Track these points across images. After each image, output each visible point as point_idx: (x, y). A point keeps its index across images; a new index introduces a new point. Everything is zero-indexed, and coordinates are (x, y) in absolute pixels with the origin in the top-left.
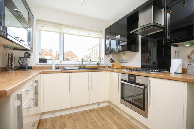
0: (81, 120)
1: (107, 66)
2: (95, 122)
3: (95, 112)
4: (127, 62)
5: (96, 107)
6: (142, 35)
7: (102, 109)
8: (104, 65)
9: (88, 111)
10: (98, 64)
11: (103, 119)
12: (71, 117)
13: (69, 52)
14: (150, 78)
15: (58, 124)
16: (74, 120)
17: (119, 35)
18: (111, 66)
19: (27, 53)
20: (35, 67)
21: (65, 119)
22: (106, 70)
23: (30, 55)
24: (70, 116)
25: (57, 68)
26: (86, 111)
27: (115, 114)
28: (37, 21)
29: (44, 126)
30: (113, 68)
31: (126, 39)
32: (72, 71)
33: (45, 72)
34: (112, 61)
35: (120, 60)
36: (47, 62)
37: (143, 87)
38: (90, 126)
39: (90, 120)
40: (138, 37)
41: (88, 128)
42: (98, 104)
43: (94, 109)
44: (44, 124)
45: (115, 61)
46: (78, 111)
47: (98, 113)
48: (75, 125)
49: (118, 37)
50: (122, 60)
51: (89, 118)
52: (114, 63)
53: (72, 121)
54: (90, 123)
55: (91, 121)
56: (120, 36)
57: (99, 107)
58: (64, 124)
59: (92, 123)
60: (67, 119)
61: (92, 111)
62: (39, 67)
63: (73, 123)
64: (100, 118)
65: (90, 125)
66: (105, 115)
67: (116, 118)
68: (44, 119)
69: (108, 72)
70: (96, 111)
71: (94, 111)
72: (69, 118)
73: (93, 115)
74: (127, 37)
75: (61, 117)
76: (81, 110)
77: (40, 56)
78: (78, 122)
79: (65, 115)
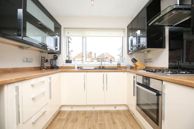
0: (92, 119)
1: (129, 67)
2: (104, 124)
3: (109, 114)
4: (152, 62)
5: (112, 109)
6: (169, 26)
7: (118, 112)
8: (126, 66)
9: (103, 112)
10: (119, 64)
11: (114, 123)
12: (85, 114)
13: (106, 54)
14: (164, 83)
15: (72, 117)
16: (86, 117)
17: (139, 30)
18: (134, 66)
19: (55, 55)
20: (62, 67)
21: (79, 114)
22: (123, 71)
23: (57, 57)
24: (85, 112)
25: (78, 68)
26: (101, 112)
27: (129, 121)
28: (65, 28)
29: (61, 117)
30: (136, 69)
31: (145, 34)
32: (87, 71)
33: (65, 71)
34: (134, 60)
35: (145, 60)
36: (71, 63)
37: (155, 94)
38: (98, 127)
39: (100, 120)
40: (165, 29)
41: (94, 128)
42: (115, 106)
43: (110, 110)
44: (62, 115)
45: (137, 60)
46: (94, 110)
47: (112, 115)
48: (85, 122)
49: (139, 32)
50: (147, 59)
51: (100, 119)
52: (137, 63)
53: (84, 117)
54: (99, 124)
55: (100, 122)
56: (141, 32)
57: (116, 109)
58: (76, 119)
59: (101, 124)
60: (81, 115)
61: (107, 112)
62: (65, 67)
63: (84, 120)
64: (111, 122)
65: (98, 125)
66: (119, 120)
67: (129, 125)
68: (64, 111)
69: (126, 72)
70: (111, 113)
71: (109, 112)
72: (83, 115)
73: (106, 117)
74: (146, 31)
75: (77, 112)
76: (97, 109)
77: (68, 58)
78: (89, 120)
79: (81, 111)
